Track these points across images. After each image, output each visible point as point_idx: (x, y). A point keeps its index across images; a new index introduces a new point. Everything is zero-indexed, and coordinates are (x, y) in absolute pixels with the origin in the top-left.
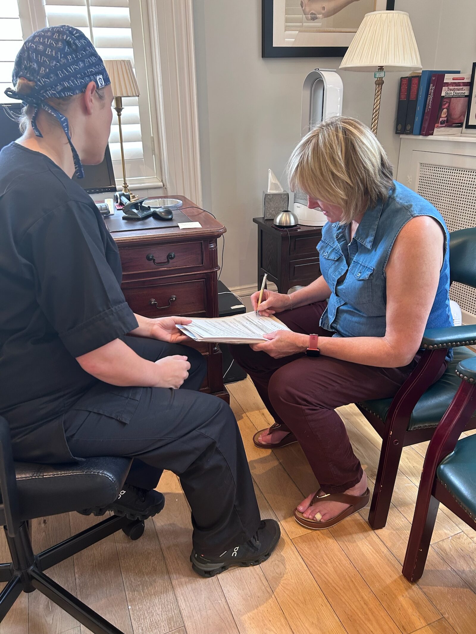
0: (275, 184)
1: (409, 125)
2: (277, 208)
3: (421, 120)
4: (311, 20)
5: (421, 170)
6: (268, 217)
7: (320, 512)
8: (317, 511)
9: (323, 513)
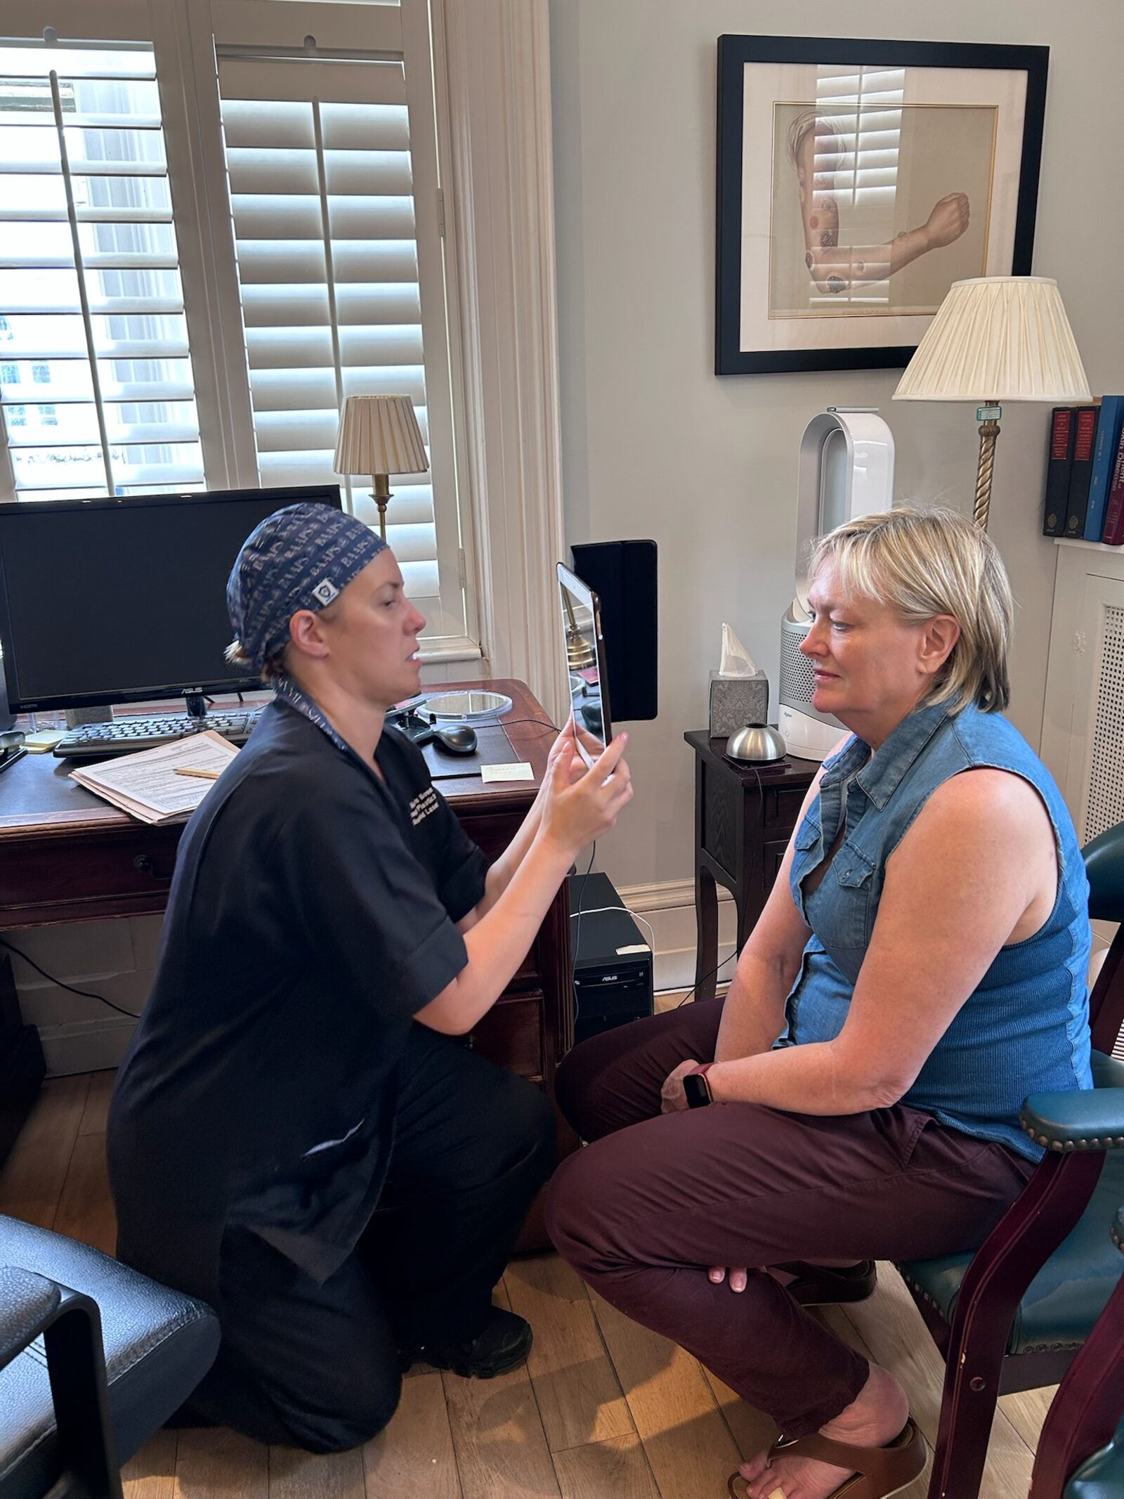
0: (735, 658)
1: (1074, 516)
2: (739, 711)
3: (1102, 506)
4: (831, 292)
5: (1108, 621)
6: (719, 731)
7: (782, 1486)
8: (778, 1482)
9: (789, 1489)
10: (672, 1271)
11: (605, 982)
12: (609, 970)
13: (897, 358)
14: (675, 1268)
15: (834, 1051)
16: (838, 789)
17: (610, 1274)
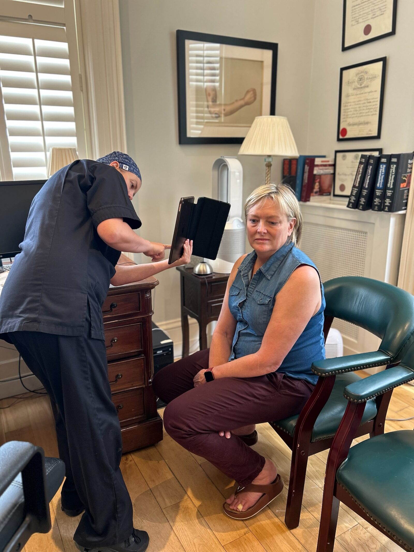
2: (195, 259)
4: (215, 118)
6: (188, 266)
7: (241, 503)
8: (240, 502)
9: (243, 503)
10: (208, 434)
11: (158, 353)
12: (159, 349)
13: (239, 141)
14: (209, 433)
15: (258, 355)
16: (247, 276)
17: (189, 438)
